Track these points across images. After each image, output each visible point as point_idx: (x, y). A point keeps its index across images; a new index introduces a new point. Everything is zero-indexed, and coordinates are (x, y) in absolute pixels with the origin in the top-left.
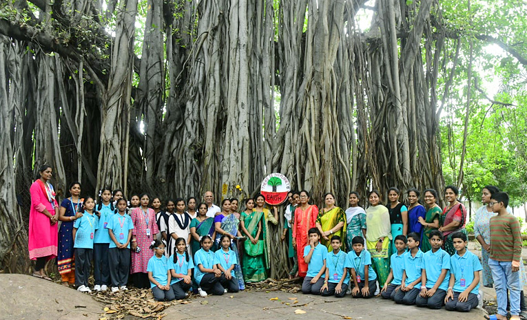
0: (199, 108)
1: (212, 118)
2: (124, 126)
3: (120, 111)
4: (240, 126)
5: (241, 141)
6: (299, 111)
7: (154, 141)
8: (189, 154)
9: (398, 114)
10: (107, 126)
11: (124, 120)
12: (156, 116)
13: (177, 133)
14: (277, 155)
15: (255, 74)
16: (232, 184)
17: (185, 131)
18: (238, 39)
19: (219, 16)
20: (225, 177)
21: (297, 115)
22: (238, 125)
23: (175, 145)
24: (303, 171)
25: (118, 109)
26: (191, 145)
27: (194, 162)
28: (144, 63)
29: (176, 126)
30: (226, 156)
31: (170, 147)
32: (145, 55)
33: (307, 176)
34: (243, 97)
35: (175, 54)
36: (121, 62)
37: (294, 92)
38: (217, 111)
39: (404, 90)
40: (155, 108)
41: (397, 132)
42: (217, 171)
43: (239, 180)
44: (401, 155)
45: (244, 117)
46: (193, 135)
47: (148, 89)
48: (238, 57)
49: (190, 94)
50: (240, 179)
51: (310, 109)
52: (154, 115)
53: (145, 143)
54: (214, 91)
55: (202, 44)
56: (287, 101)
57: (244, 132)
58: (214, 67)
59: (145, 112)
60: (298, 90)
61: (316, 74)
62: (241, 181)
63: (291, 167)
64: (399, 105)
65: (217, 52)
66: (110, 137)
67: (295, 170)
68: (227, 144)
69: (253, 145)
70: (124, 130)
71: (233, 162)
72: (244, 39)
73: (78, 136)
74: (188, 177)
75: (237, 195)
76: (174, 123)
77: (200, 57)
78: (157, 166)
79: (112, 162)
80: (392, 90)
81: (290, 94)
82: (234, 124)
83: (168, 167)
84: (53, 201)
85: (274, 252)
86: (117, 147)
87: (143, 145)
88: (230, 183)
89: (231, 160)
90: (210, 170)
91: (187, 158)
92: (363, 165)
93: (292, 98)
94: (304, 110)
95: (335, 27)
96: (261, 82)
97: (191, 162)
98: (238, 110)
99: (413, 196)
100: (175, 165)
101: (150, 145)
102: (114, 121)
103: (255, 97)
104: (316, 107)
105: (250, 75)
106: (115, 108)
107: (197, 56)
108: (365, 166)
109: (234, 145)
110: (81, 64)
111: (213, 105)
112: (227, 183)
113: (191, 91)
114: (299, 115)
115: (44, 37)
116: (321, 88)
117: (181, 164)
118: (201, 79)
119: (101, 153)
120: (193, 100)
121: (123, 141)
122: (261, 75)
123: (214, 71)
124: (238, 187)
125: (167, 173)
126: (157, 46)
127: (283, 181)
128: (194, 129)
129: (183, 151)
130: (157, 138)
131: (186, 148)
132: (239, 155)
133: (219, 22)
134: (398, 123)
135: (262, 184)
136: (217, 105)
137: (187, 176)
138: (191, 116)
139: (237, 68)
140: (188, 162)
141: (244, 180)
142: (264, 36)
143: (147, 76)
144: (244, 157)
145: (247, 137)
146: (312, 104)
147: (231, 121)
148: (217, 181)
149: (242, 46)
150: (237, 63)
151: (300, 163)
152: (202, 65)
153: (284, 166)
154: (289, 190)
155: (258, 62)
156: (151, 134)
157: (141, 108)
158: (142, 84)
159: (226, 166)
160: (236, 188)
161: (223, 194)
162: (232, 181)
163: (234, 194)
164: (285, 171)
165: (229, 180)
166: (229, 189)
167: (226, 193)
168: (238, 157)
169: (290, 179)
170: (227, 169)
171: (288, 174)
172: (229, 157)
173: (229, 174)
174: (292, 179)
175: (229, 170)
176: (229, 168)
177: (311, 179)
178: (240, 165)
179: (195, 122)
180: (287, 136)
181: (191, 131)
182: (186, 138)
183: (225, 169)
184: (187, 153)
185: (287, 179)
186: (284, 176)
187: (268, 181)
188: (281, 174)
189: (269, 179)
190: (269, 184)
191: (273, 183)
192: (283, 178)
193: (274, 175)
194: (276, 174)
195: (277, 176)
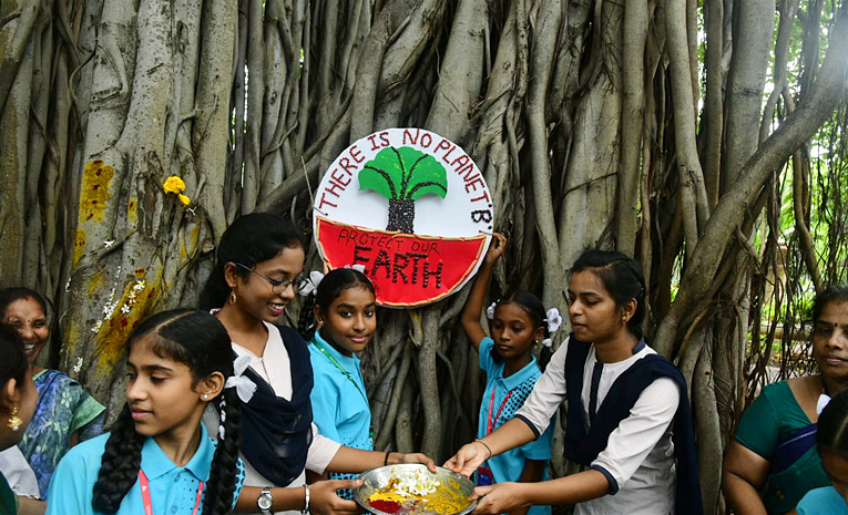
14: (413, 37)
16: (141, 167)
20: (100, 127)
30: (116, 11)
33: (586, 163)
42: (63, 106)
43: (177, 149)
50: (186, 144)
63: (501, 106)
67: (523, 125)
71: (154, 49)
75: (167, 227)
88: (126, 160)
89: (146, 34)
90: (21, 92)
112: (112, 160)
127: (455, 181)
132: (189, 18)
135: (325, 184)
141: (205, 154)
144: (213, 38)
148: (60, 152)
153: (453, 96)
159: (114, 66)
160: (162, 190)
161: (83, 214)
162: (140, 151)
163: (150, 223)
164: (460, 122)
165: (124, 144)
166: (123, 193)
167: (103, 214)
168: (181, 26)
169: (492, 169)
170: (116, 84)
171: (484, 141)
172: (135, 19)
173: (127, 111)
174: (504, 168)
175: (131, 86)
176: (131, 77)
177: (611, 182)
178: (191, 73)
183: (104, 80)
185: (476, 170)
186: (459, 152)
187: (361, 166)
188: (437, 139)
189: (370, 156)
190: (367, 188)
191: (390, 183)
192: (451, 158)
193: (396, 136)
194: (413, 131)
195: (417, 147)
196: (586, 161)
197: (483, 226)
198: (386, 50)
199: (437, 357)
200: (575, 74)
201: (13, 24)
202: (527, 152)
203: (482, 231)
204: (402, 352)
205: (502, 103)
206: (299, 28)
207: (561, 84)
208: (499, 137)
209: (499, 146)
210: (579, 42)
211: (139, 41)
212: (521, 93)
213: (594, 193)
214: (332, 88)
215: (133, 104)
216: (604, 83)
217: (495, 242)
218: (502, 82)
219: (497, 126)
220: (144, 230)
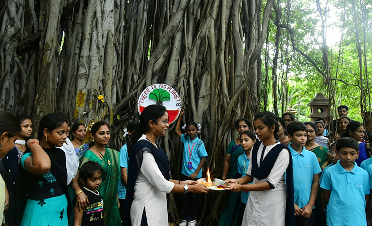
4: (106, 15)
5: (105, 35)
8: (10, 47)
14: (161, 60)
16: (93, 93)
17: (6, 17)
20: (81, 83)
22: (104, 13)
26: (14, 35)
27: (16, 58)
43: (100, 88)
46: (18, 23)
50: (102, 87)
57: (109, 24)
62: (103, 91)
63: (183, 79)
67: (188, 83)
68: (87, 36)
71: (95, 63)
74: (8, 78)
75: (99, 108)
82: (99, 10)
88: (89, 92)
89: (93, 59)
91: (8, 52)
97: (13, 58)
109: (97, 38)
112: (85, 91)
124: (100, 97)
127: (172, 96)
128: (19, 15)
131: (6, 39)
132: (102, 54)
135: (140, 97)
137: (6, 75)
140: (9, 59)
141: (106, 89)
145: (113, 31)
151: (194, 74)
153: (171, 75)
159: (85, 67)
160: (98, 99)
161: (77, 105)
162: (92, 89)
163: (95, 107)
164: (173, 82)
165: (88, 87)
166: (88, 100)
167: (83, 105)
168: (101, 56)
169: (181, 94)
170: (85, 72)
171: (179, 87)
172: (90, 54)
173: (88, 78)
174: (184, 93)
175: (89, 72)
176: (89, 70)
177: (209, 96)
178: (102, 68)
179: (21, 8)
180: (178, 36)
181: (15, 17)
182: (6, 27)
183: (82, 71)
184: (8, 45)
185: (177, 94)
186: (173, 89)
187: (149, 93)
188: (168, 86)
190: (151, 98)
191: (157, 97)
192: (171, 91)
193: (158, 86)
194: (162, 84)
195: (163, 88)
196: (203, 91)
197: (179, 107)
198: (154, 64)
199: (169, 140)
200: (200, 70)
201: (49, 52)
202: (189, 89)
203: (179, 108)
204: (160, 138)
205: (183, 78)
206: (121, 45)
207: (197, 72)
208: (182, 86)
209: (182, 88)
210: (201, 62)
211: (91, 61)
212: (187, 75)
213: (205, 99)
214: (131, 63)
215: (90, 77)
216: (207, 73)
217: (182, 111)
218: (183, 72)
219: (182, 83)
220: (94, 109)
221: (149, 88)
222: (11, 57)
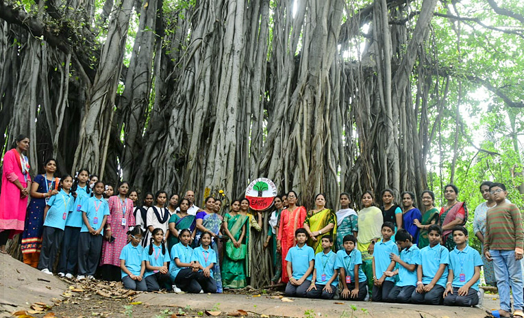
0: (185, 117)
1: (199, 123)
2: (106, 124)
3: (103, 107)
4: (228, 130)
5: (227, 146)
6: (291, 116)
7: (133, 150)
8: (170, 162)
9: (389, 133)
10: (88, 120)
11: (107, 118)
12: (138, 126)
13: (159, 144)
14: (265, 160)
15: (245, 87)
16: (215, 188)
17: (168, 139)
18: (233, 46)
19: (215, 23)
20: (208, 181)
21: (288, 120)
22: (226, 129)
23: (155, 155)
24: (291, 177)
25: (101, 105)
26: (173, 153)
27: (174, 171)
28: (131, 72)
29: (158, 136)
30: (211, 159)
31: (149, 157)
32: (133, 64)
33: (295, 182)
34: (234, 102)
35: (163, 70)
36: (111, 58)
37: (287, 97)
38: (204, 116)
39: (396, 110)
40: (137, 118)
41: (388, 151)
42: (199, 178)
43: (222, 185)
44: (391, 175)
45: (232, 122)
46: (176, 143)
47: (132, 97)
48: (231, 62)
49: (177, 102)
50: (224, 184)
51: (303, 113)
52: (136, 125)
53: (123, 152)
54: (203, 96)
55: (194, 53)
56: (279, 106)
57: (231, 137)
58: (205, 73)
59: (127, 120)
60: (291, 95)
61: (311, 78)
62: (225, 187)
63: (279, 173)
64: (391, 124)
65: (210, 59)
66: (90, 132)
67: (283, 176)
68: (213, 147)
69: (238, 158)
70: (105, 128)
71: (218, 166)
72: (239, 45)
73: (58, 126)
74: (167, 186)
76: (156, 132)
77: (190, 66)
78: (134, 177)
79: (89, 159)
80: (384, 110)
81: (283, 99)
82: (221, 128)
83: (146, 177)
84: (26, 173)
85: (255, 261)
86: (97, 143)
87: (121, 154)
88: (213, 187)
89: (216, 163)
90: (192, 176)
91: (168, 166)
92: (351, 183)
93: (285, 103)
94: (296, 114)
95: (332, 35)
96: (250, 95)
97: (172, 171)
98: (227, 115)
99: (408, 198)
100: (153, 176)
101: (128, 154)
102: (96, 115)
103: (244, 110)
104: (309, 111)
105: (241, 88)
106: (99, 103)
107: (188, 64)
108: (353, 186)
109: (220, 148)
110: (70, 56)
111: (201, 110)
112: (210, 187)
113: (178, 99)
114: (291, 120)
115: (35, 23)
116: (315, 93)
117: (160, 171)
118: (189, 88)
119: (79, 147)
120: (180, 108)
121: (103, 139)
122: (252, 88)
123: (205, 76)
124: (221, 191)
125: (143, 185)
126: (146, 56)
127: (270, 187)
128: (178, 137)
129: (164, 158)
130: (136, 149)
131: (168, 156)
132: (225, 159)
133: (214, 30)
134: (389, 142)
136: (205, 110)
137: (166, 184)
138: (175, 124)
139: (229, 72)
140: (169, 171)
141: (228, 186)
142: (258, 51)
143: (132, 85)
144: (229, 162)
145: (235, 142)
146: (305, 107)
147: (219, 125)
148: (198, 189)
149: (236, 53)
150: (230, 68)
151: (289, 168)
152: (192, 74)
153: (271, 171)
154: (275, 195)
155: (249, 76)
156: (131, 143)
157: (123, 116)
158: (127, 92)
159: (210, 170)
162: (215, 185)
164: (272, 176)
165: (212, 184)
166: (212, 193)
168: (223, 161)
169: (277, 184)
170: (211, 173)
171: (276, 179)
172: (214, 160)
173: (213, 178)
174: (279, 184)
176: (214, 172)
177: (300, 185)
178: (225, 170)
179: (180, 131)
180: (277, 141)
181: (175, 139)
182: (168, 146)
183: (209, 172)
184: (169, 161)
185: (274, 185)
186: (271, 181)
187: (254, 185)
188: (268, 179)
189: (255, 183)
190: (254, 189)
191: (258, 188)
192: (269, 183)
193: (261, 179)
194: (264, 178)
195: (264, 181)
198: (260, 163)
200: (293, 165)
202: (284, 182)
208: (278, 178)
209: (278, 180)
210: (294, 159)
211: (215, 165)
212: (282, 170)
213: (297, 187)
215: (214, 176)
216: (297, 166)
218: (279, 168)
219: (278, 176)
221: (254, 181)
222: (170, 170)
